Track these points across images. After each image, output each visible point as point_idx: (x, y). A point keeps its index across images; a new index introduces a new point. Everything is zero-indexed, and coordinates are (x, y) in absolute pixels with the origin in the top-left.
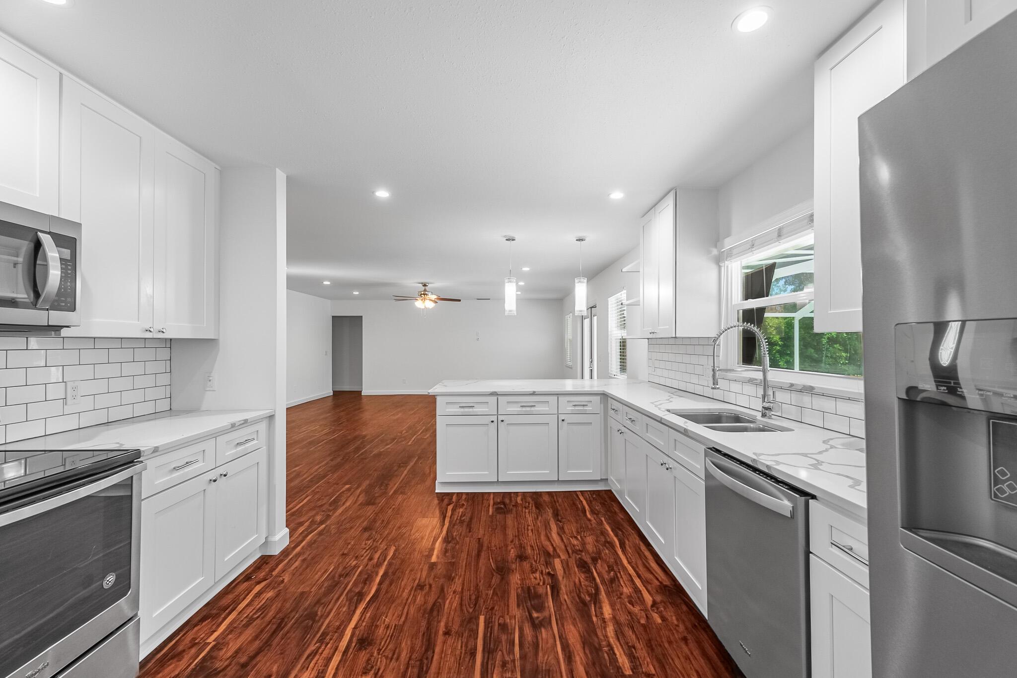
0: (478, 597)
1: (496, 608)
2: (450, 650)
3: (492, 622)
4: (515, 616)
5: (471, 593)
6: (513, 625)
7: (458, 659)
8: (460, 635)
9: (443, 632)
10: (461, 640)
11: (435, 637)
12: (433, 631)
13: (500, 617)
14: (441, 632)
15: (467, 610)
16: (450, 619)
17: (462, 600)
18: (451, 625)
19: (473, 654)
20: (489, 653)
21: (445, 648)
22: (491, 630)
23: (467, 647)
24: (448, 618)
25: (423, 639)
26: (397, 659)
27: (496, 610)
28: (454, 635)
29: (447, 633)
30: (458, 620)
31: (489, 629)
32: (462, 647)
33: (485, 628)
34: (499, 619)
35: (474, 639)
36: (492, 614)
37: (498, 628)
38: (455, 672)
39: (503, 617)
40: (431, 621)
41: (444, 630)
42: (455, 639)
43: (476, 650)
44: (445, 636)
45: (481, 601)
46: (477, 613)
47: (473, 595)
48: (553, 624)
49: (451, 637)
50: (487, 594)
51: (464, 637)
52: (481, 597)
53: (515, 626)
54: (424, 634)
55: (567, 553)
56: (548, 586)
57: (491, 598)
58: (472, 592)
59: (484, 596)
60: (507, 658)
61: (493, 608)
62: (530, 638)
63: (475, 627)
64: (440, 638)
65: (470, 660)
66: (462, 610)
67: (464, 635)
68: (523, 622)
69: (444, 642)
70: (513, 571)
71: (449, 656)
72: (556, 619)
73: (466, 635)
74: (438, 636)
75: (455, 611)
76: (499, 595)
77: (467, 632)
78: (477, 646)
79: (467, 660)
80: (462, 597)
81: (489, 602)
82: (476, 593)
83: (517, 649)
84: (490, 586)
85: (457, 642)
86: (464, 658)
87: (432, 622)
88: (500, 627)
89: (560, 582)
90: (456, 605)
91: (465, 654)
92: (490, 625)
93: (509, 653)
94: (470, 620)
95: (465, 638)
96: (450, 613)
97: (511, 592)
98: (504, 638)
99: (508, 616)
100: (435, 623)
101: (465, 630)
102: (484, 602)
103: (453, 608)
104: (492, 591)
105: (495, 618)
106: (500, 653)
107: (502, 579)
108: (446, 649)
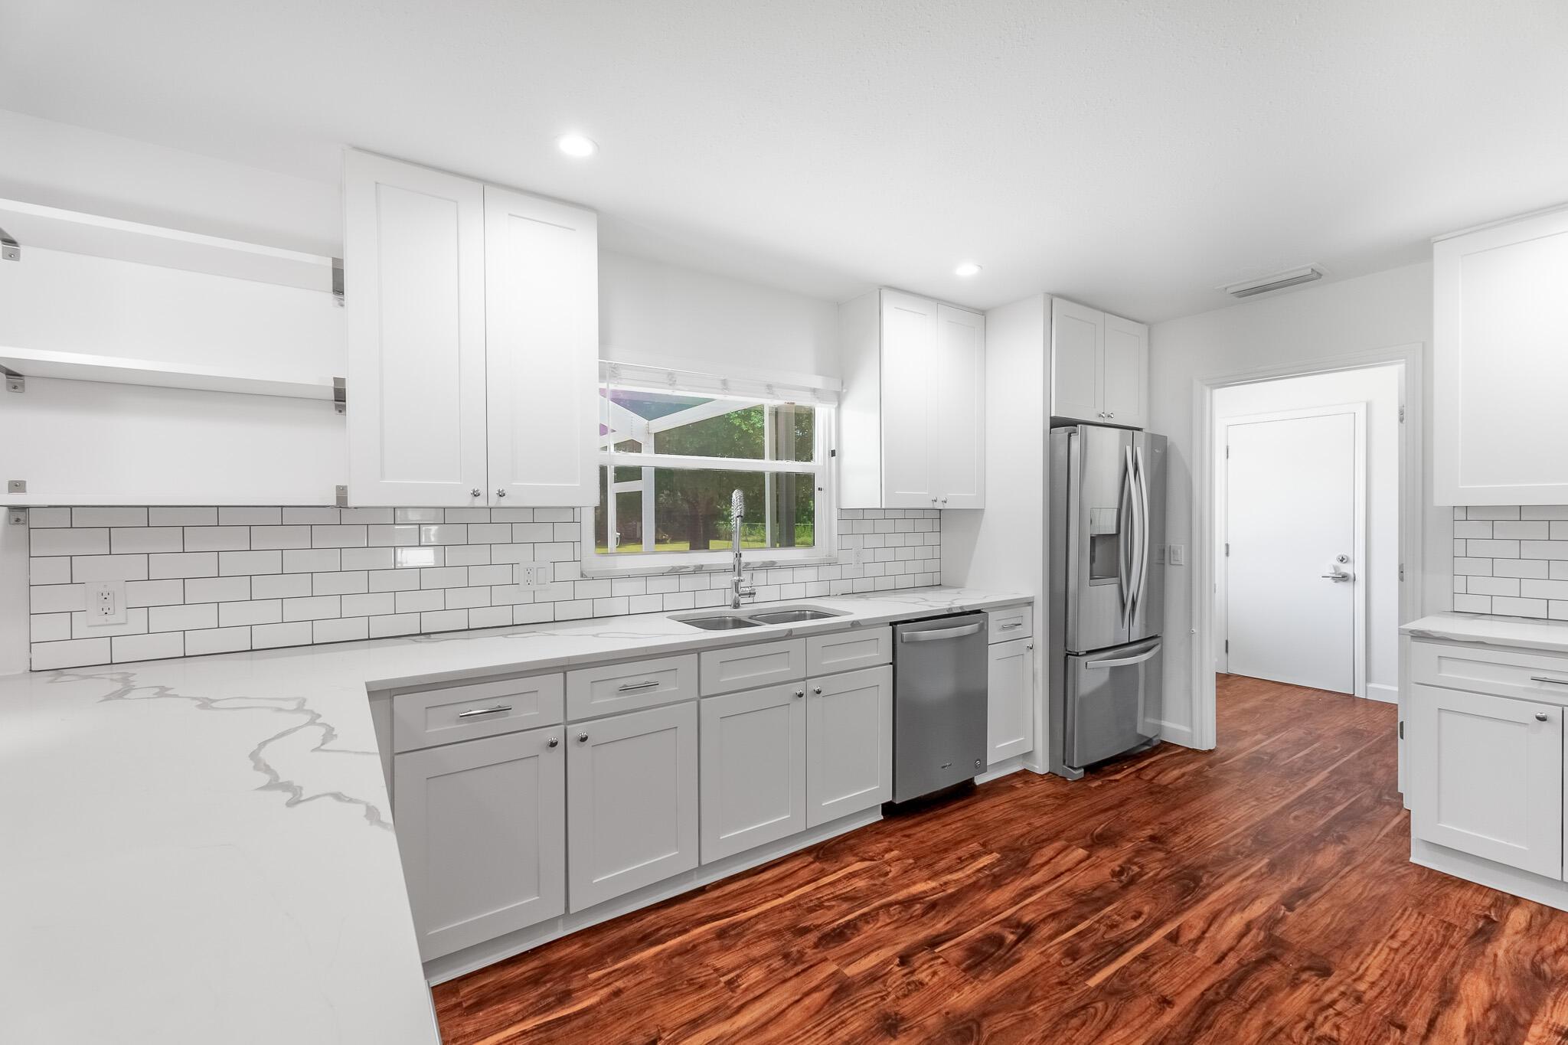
0: (1067, 1015)
1: (1057, 980)
2: (1175, 980)
3: (1082, 969)
4: (1042, 953)
5: (1073, 1032)
6: (1057, 947)
7: (1169, 966)
8: (1148, 989)
9: (1172, 1008)
10: (1149, 980)
11: (1191, 1011)
12: (1189, 1020)
13: (1063, 966)
14: (1176, 1010)
15: (1106, 1011)
16: (1148, 1017)
17: (1101, 1033)
18: (1152, 1008)
19: (1144, 957)
20: (1121, 945)
21: (1183, 987)
22: (1093, 962)
23: (1147, 968)
24: (1150, 1021)
25: (1213, 1022)
26: (1269, 1023)
27: (1059, 977)
28: (1156, 993)
29: (1165, 1002)
30: (1136, 1007)
31: (1096, 964)
32: (1155, 973)
33: (1100, 969)
34: (1068, 965)
35: (1128, 968)
36: (1070, 978)
37: (1080, 957)
38: (1183, 957)
39: (1059, 964)
40: (1185, 1038)
41: (1168, 1009)
42: (1158, 987)
43: (1136, 957)
44: (1173, 1000)
45: (1069, 1006)
46: (1093, 995)
47: (1070, 1026)
48: (1005, 917)
49: (1162, 994)
50: (1045, 1009)
51: (1143, 980)
52: (1061, 1013)
53: (1054, 946)
54: (1209, 1028)
55: (810, 970)
56: (936, 951)
57: (1046, 998)
58: (1068, 1034)
59: (1054, 1010)
60: (1103, 928)
61: (1061, 983)
62: (1053, 924)
63: (1115, 980)
64: (1183, 1003)
65: (1154, 955)
66: (1115, 1017)
67: (1141, 982)
68: (1038, 942)
69: (1179, 994)
70: (947, 1013)
71: (1181, 976)
72: (993, 917)
73: (1137, 981)
74: (1185, 1008)
75: (1129, 1023)
76: (1026, 994)
77: (1132, 983)
78: (1132, 960)
79: (1157, 957)
80: (1097, 1037)
81: (1057, 996)
82: (1064, 1026)
83: (1081, 927)
84: (1025, 1019)
85: (1158, 981)
86: (1160, 961)
87: (1184, 1034)
88: (1078, 957)
89: (910, 946)
90: (1120, 1033)
91: (1156, 964)
92: (1089, 967)
93: (1095, 930)
94: (1114, 993)
95: (1141, 979)
96: (1141, 1027)
97: (1002, 985)
98: (1085, 945)
99: (1051, 960)
100: (1179, 1029)
101: (1134, 986)
102: (1064, 1001)
103: (1128, 1031)
104: (1032, 1008)
105: (1073, 970)
106: (1106, 937)
107: (985, 1015)
108: (1182, 985)
